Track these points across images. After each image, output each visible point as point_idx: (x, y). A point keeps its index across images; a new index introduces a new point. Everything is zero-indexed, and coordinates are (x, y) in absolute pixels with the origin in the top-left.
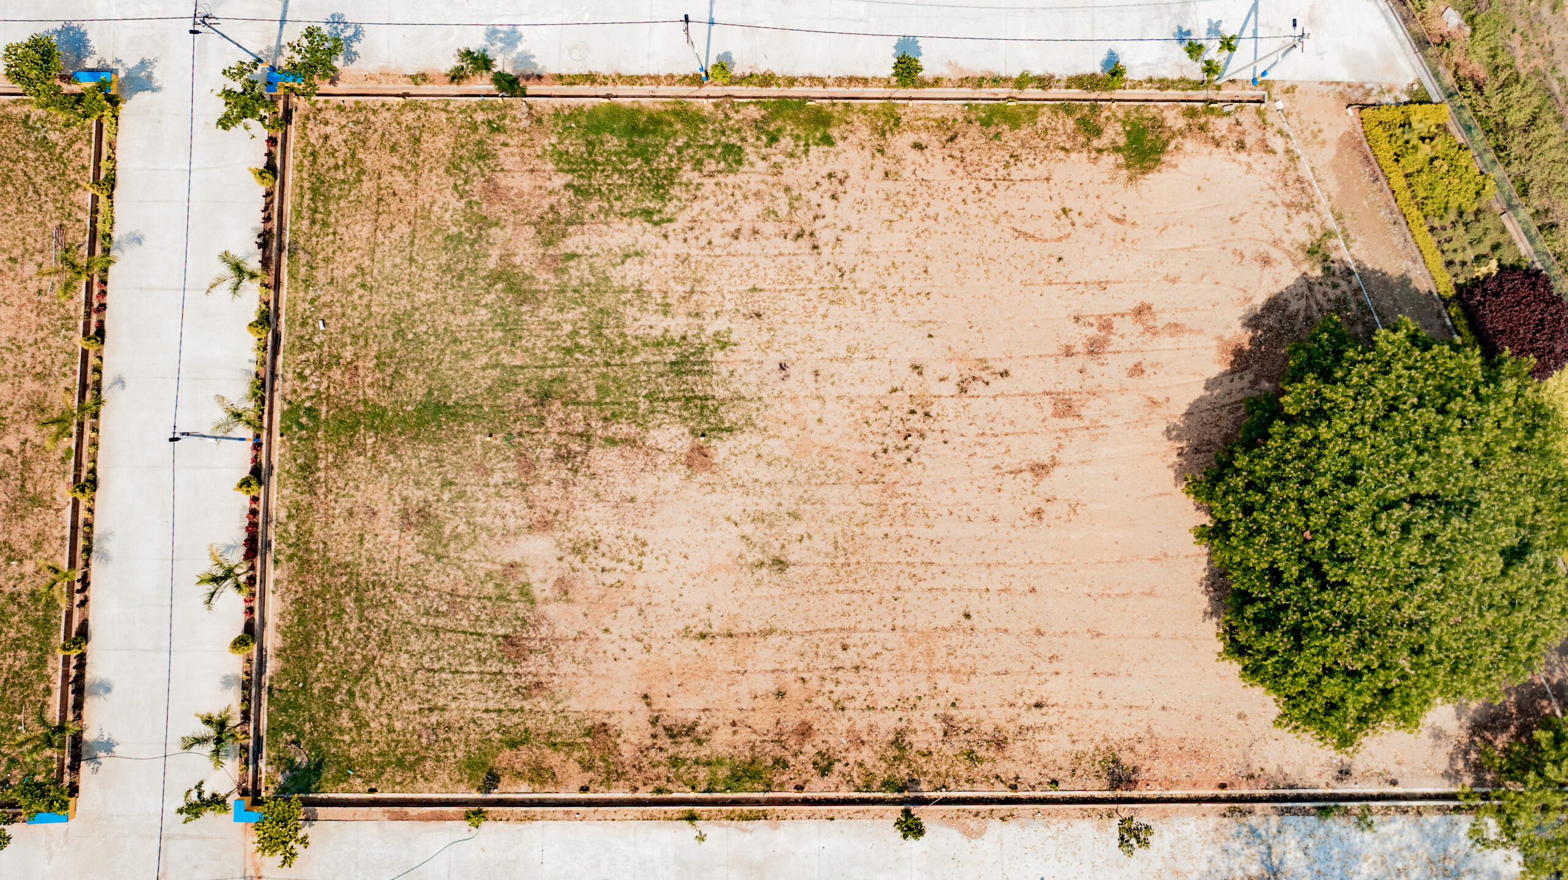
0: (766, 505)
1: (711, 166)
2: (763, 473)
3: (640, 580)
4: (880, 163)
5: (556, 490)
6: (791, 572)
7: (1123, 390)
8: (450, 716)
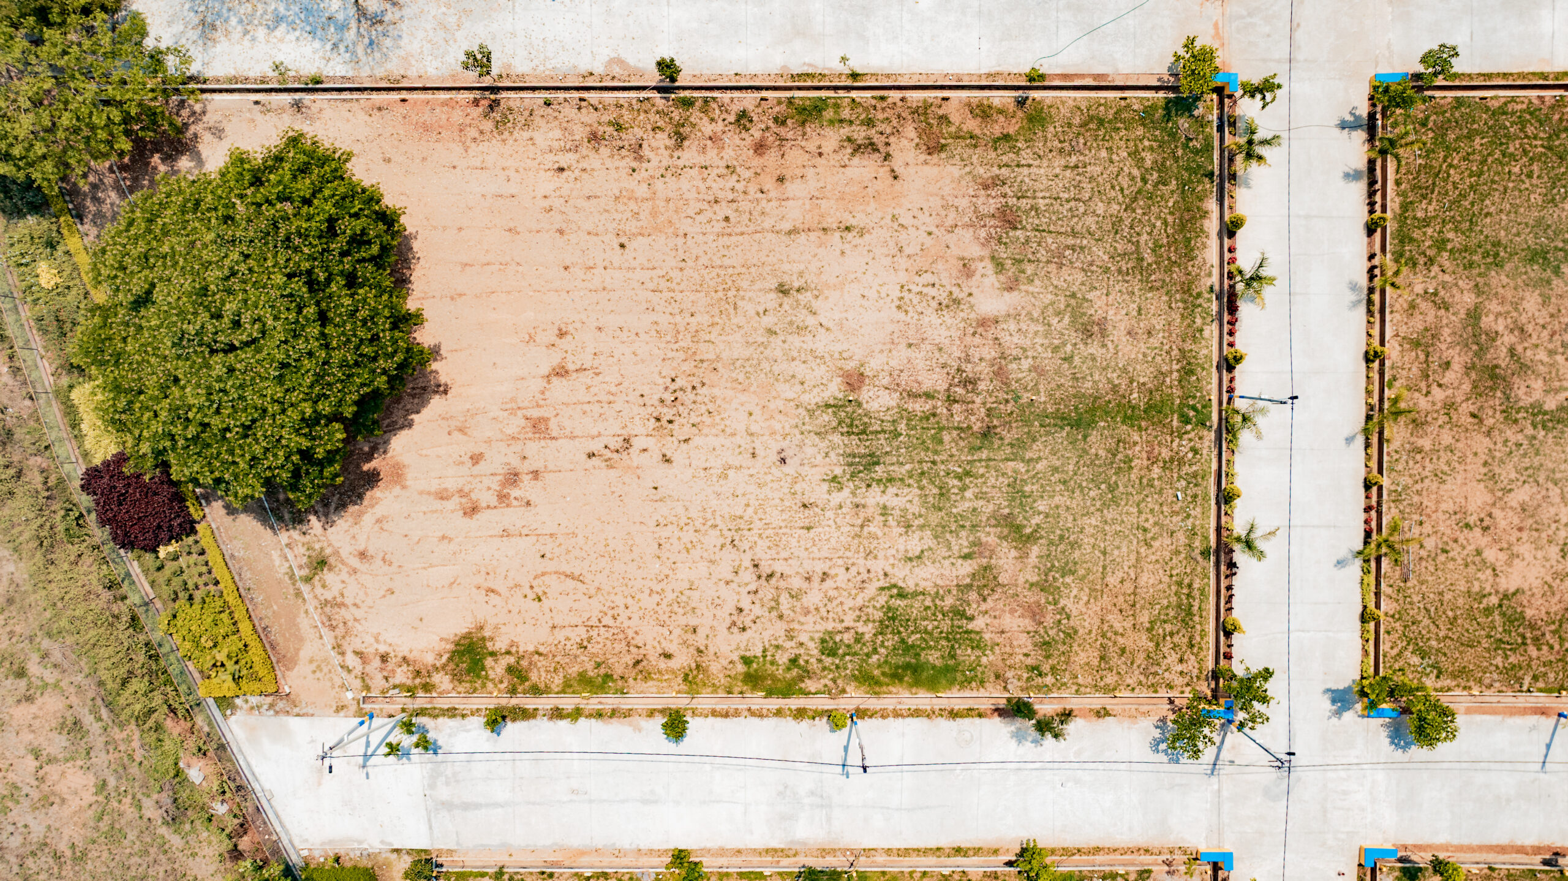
0: (795, 341)
1: (848, 638)
2: (800, 369)
3: (903, 277)
4: (700, 640)
5: (976, 355)
6: (774, 284)
7: (488, 441)
8: (1061, 161)
